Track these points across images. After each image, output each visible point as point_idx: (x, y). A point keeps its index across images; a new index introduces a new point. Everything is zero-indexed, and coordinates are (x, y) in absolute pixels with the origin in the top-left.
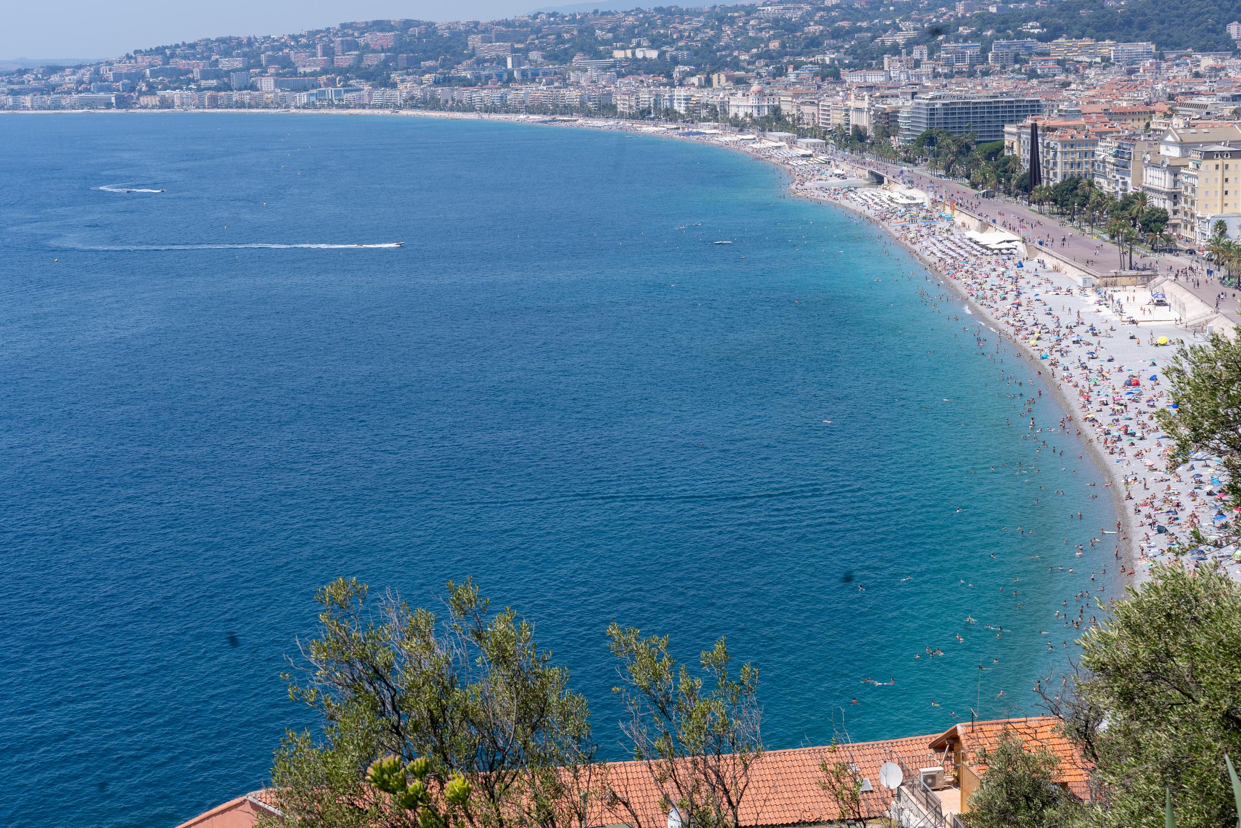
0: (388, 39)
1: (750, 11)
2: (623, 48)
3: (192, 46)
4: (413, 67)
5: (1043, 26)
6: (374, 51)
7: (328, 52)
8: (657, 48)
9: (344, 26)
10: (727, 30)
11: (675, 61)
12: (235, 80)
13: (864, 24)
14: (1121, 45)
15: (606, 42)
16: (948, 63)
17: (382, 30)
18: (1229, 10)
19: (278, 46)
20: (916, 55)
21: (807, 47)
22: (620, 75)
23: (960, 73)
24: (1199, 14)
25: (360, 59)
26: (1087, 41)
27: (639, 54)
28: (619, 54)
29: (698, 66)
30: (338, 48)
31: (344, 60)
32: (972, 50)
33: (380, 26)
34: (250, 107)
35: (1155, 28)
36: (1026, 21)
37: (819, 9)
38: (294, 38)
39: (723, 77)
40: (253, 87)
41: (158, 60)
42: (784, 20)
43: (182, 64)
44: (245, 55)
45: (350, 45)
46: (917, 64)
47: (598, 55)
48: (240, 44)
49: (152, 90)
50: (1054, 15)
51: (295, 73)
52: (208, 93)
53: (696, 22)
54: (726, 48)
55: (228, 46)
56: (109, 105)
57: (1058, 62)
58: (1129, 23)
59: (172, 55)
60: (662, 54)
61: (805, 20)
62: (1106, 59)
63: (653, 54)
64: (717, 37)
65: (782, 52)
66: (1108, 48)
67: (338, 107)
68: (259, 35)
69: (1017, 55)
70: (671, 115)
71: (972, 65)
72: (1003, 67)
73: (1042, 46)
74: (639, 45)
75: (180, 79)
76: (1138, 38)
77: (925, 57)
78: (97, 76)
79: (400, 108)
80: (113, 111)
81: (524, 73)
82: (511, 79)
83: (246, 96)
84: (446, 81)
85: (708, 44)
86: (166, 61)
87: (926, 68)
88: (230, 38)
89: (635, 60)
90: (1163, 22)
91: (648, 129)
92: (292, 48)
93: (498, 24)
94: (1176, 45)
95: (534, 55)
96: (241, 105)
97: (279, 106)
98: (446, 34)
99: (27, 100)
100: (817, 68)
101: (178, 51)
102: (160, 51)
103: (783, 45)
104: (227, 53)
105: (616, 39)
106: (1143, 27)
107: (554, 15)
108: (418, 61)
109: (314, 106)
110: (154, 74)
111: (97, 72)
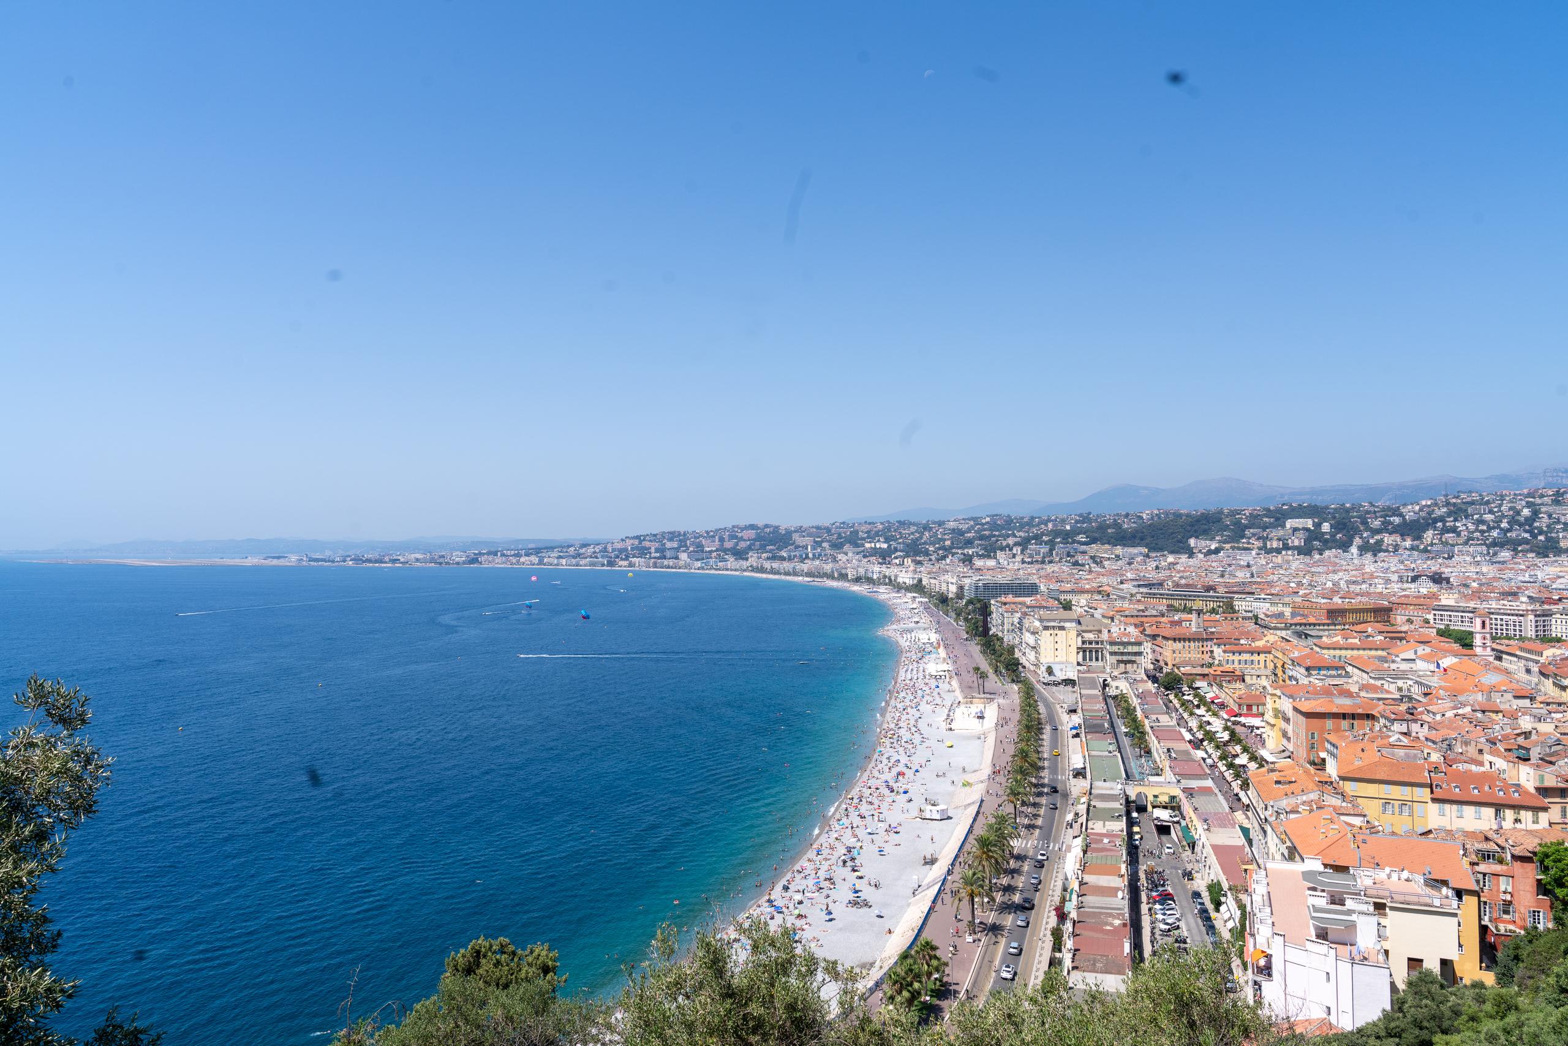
0: (752, 534)
1: (941, 524)
2: (870, 542)
3: (655, 535)
4: (763, 548)
5: (1087, 537)
6: (745, 540)
7: (722, 540)
8: (888, 543)
9: (733, 527)
10: (927, 534)
11: (896, 550)
12: (668, 554)
13: (997, 533)
14: (1126, 549)
15: (864, 539)
16: (1031, 556)
17: (753, 529)
18: (1189, 531)
19: (698, 536)
20: (1014, 551)
21: (965, 544)
22: (865, 556)
23: (1037, 561)
24: (1172, 533)
25: (737, 544)
26: (1107, 546)
27: (878, 546)
28: (868, 545)
29: (907, 553)
30: (727, 539)
31: (728, 545)
32: (1044, 549)
33: (752, 527)
34: (672, 568)
35: (1148, 541)
36: (1079, 534)
37: (978, 524)
38: (707, 532)
39: (910, 560)
40: (677, 558)
41: (636, 542)
42: (958, 529)
43: (647, 544)
44: (680, 540)
45: (732, 537)
46: (1014, 556)
47: (857, 545)
48: (679, 534)
49: (627, 557)
50: (1093, 532)
51: (702, 551)
52: (653, 560)
53: (913, 529)
54: (923, 544)
55: (673, 536)
56: (603, 565)
57: (1091, 557)
58: (1134, 537)
59: (644, 540)
60: (889, 546)
61: (969, 530)
62: (1118, 556)
63: (885, 546)
64: (921, 538)
65: (951, 548)
66: (1119, 550)
67: (716, 570)
68: (690, 531)
69: (1069, 553)
70: (870, 580)
71: (1044, 557)
72: (1061, 559)
73: (1084, 547)
74: (879, 541)
75: (643, 552)
76: (1139, 545)
77: (1019, 552)
78: (605, 550)
79: (745, 571)
80: (605, 568)
81: (814, 555)
82: (807, 557)
83: (671, 562)
84: (773, 558)
85: (914, 541)
86: (640, 543)
87: (1018, 558)
88: (675, 532)
89: (875, 548)
90: (1153, 537)
91: (856, 588)
92: (704, 537)
93: (813, 527)
94: (1161, 549)
95: (825, 545)
96: (669, 567)
97: (686, 568)
98: (784, 532)
99: (564, 561)
100: (962, 557)
101: (647, 538)
102: (638, 537)
103: (952, 543)
104: (671, 540)
105: (868, 537)
106: (1142, 539)
107: (843, 523)
108: (766, 546)
109: (703, 568)
110: (632, 549)
111: (605, 548)
